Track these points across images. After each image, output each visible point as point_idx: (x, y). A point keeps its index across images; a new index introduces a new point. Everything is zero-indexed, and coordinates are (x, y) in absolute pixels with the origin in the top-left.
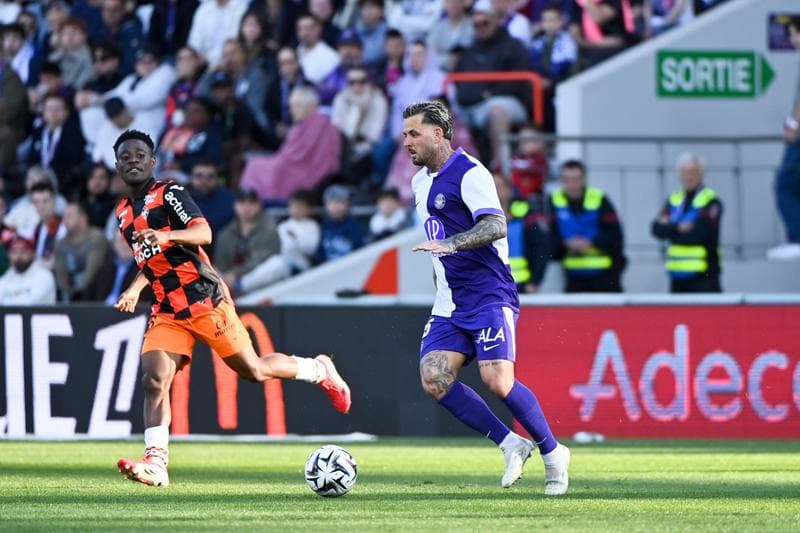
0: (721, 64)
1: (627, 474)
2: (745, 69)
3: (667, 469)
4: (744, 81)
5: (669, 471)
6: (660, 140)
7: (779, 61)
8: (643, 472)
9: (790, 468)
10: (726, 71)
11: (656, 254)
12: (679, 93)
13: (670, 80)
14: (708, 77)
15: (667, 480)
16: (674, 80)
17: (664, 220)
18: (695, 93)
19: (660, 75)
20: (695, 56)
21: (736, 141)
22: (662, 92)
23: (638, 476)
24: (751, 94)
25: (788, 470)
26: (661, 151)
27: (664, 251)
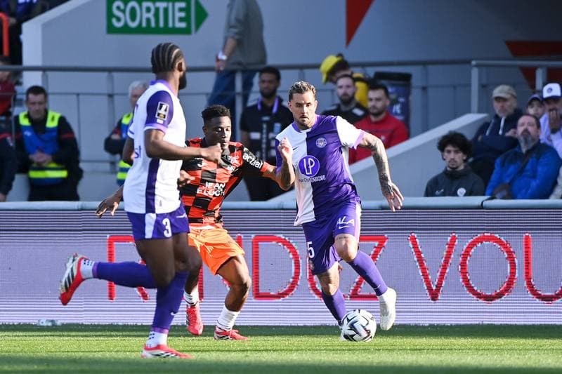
0: (161, 5)
1: (81, 354)
2: (181, 10)
3: (115, 350)
4: (181, 20)
5: (118, 351)
6: (110, 70)
8: (95, 352)
9: (220, 348)
10: (166, 10)
11: (107, 167)
12: (126, 30)
13: (119, 19)
14: (151, 15)
15: (115, 359)
16: (122, 19)
17: (116, 137)
18: (139, 30)
19: (110, 15)
22: (111, 29)
23: (91, 355)
24: (186, 31)
25: (218, 350)
26: (111, 79)
27: (113, 163)
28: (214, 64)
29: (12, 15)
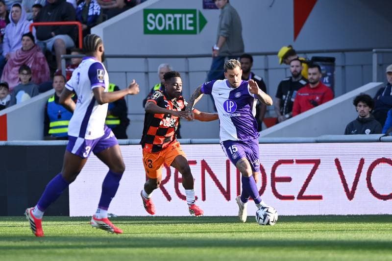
0: (178, 16)
1: (129, 235)
2: (190, 19)
3: (151, 232)
4: (190, 25)
5: (152, 233)
6: (146, 57)
7: (208, 14)
8: (138, 233)
9: (216, 231)
12: (156, 32)
13: (151, 25)
14: (171, 22)
15: (151, 238)
16: (153, 25)
18: (164, 32)
19: (146, 22)
20: (165, 12)
21: (187, 57)
22: (147, 31)
23: (135, 236)
24: (194, 32)
25: (215, 232)
26: (147, 62)
28: (211, 52)
29: (85, 23)
